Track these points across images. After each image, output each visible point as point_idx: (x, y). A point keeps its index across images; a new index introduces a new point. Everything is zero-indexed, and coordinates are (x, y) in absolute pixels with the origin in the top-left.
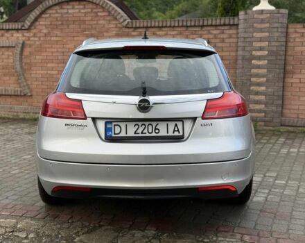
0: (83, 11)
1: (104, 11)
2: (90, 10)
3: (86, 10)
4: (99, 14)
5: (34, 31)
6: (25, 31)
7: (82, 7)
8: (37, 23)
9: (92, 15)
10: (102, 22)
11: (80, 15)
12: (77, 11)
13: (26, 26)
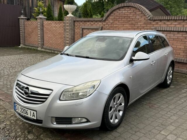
0: (129, 12)
1: (139, 12)
2: (132, 11)
3: (131, 11)
4: (137, 13)
5: (107, 22)
6: (103, 22)
7: (129, 9)
8: (109, 18)
9: (133, 13)
10: (138, 17)
11: (127, 13)
12: (127, 11)
13: (104, 19)
